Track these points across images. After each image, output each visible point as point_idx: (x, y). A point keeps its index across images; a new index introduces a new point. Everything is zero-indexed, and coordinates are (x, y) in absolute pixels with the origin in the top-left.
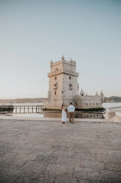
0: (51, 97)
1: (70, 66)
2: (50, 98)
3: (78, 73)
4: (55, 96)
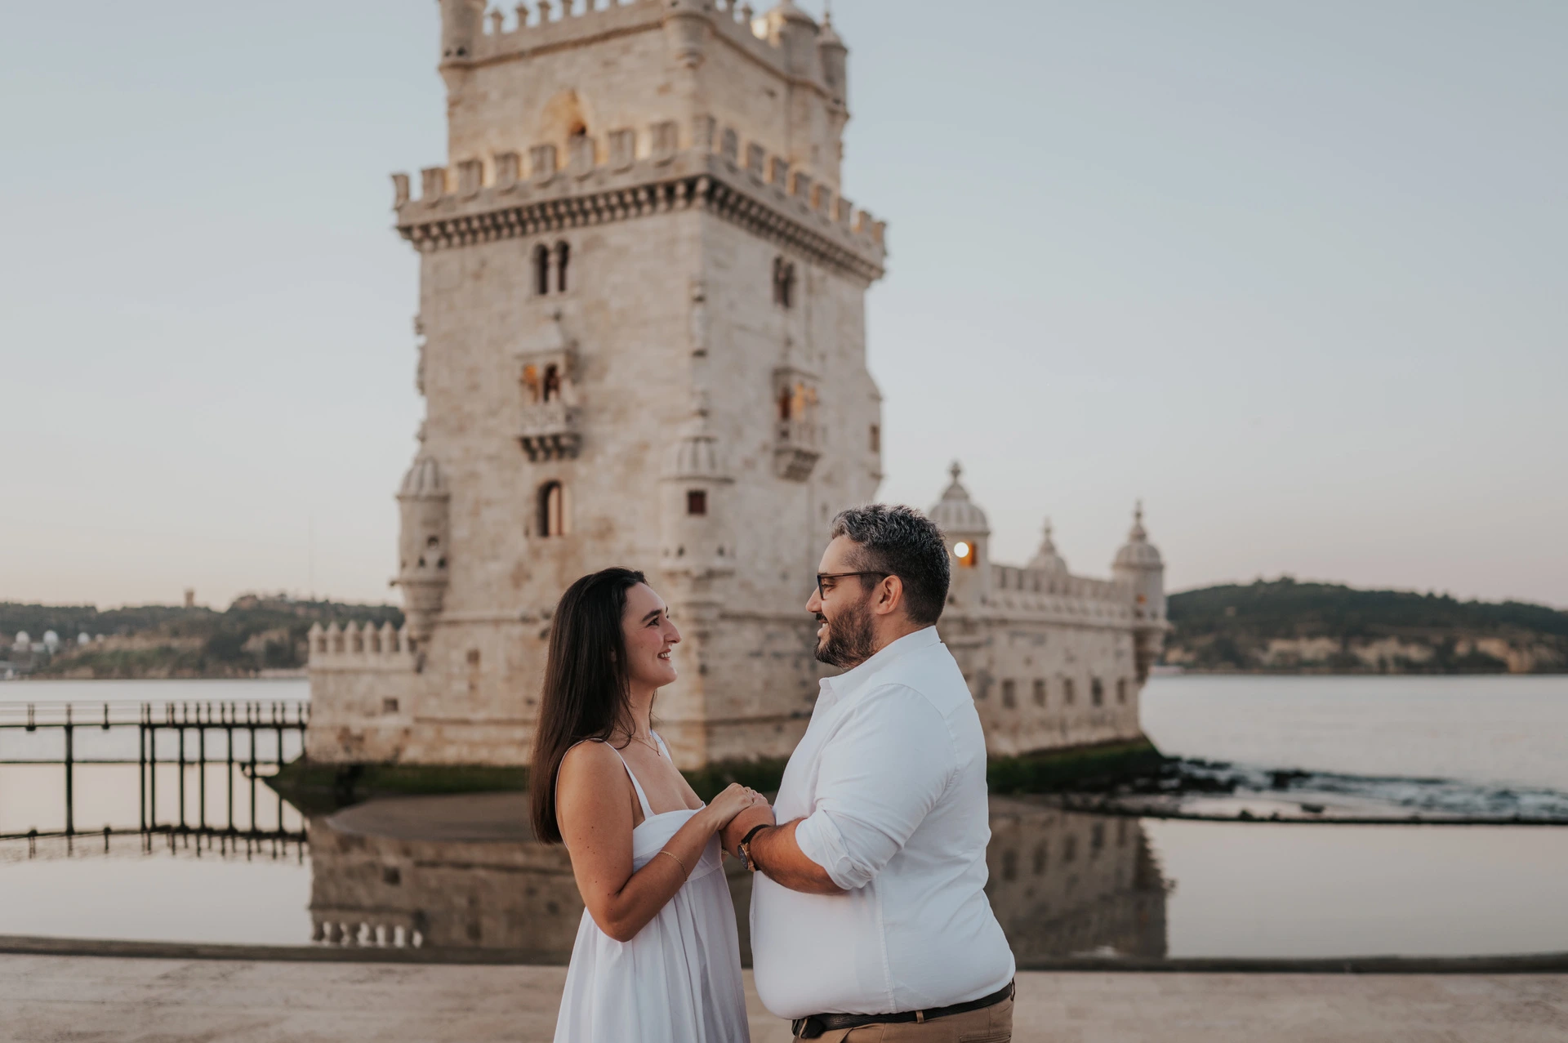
0: (456, 575)
1: (781, 89)
2: (440, 586)
3: (882, 225)
4: (537, 554)
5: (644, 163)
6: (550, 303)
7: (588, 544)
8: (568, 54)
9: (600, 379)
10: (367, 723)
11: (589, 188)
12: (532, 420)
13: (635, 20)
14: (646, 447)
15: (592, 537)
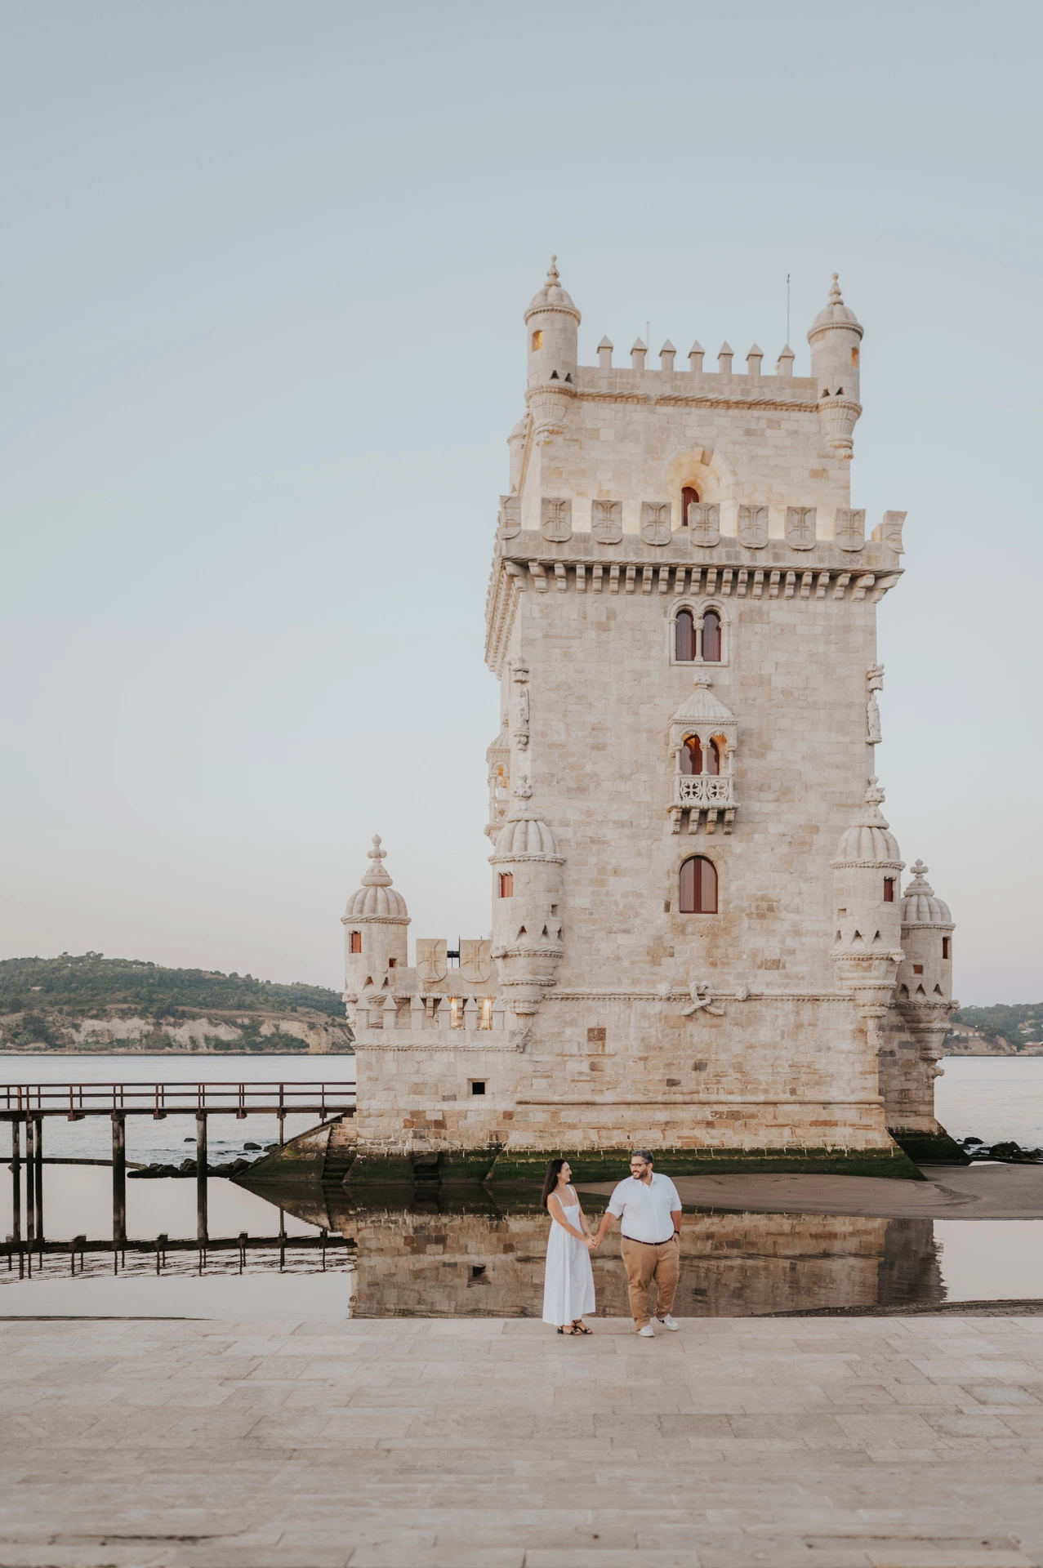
0: (573, 946)
2: (558, 957)
4: (682, 930)
5: (830, 547)
6: (698, 670)
7: (745, 923)
8: (704, 411)
9: (762, 756)
10: (447, 1106)
11: (763, 560)
12: (691, 790)
13: (786, 397)
14: (815, 829)
15: (749, 915)
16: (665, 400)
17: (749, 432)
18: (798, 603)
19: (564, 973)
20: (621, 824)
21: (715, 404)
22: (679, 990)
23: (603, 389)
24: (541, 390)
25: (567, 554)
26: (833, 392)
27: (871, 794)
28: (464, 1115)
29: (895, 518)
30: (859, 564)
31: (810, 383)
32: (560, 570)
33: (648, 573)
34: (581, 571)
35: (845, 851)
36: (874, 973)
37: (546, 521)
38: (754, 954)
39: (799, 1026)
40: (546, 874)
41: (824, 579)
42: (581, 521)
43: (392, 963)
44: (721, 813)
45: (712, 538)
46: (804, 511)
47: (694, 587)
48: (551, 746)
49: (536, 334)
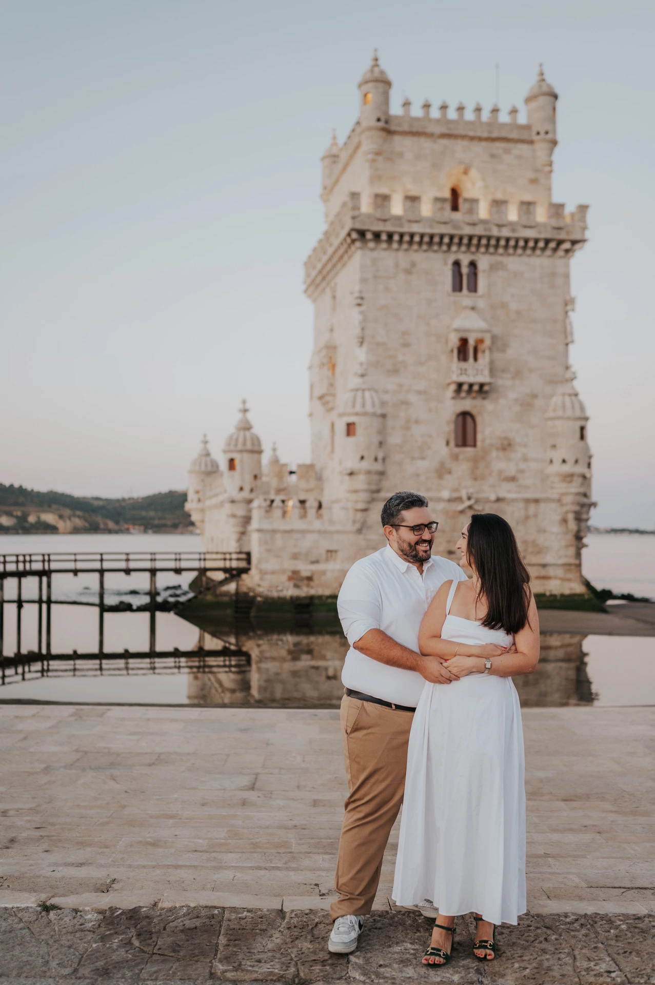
4: (456, 457)
5: (544, 225)
6: (465, 298)
7: (494, 454)
8: (465, 143)
9: (503, 351)
10: (314, 567)
11: (505, 233)
12: (464, 372)
13: (514, 135)
14: (535, 396)
15: (497, 449)
16: (443, 136)
17: (493, 156)
18: (525, 259)
19: (385, 484)
20: (419, 393)
21: (472, 138)
22: (455, 495)
23: (406, 127)
24: (370, 129)
25: (389, 228)
26: (542, 132)
27: (568, 375)
28: (323, 573)
29: (583, 209)
30: (562, 236)
31: (528, 127)
32: (384, 237)
33: (436, 239)
34: (396, 238)
35: (555, 410)
36: (574, 484)
37: (377, 206)
38: (500, 472)
39: (527, 517)
40: (376, 422)
41: (541, 244)
42: (397, 208)
43: (255, 477)
44: (482, 385)
45: (474, 218)
46: (529, 204)
47: (463, 248)
48: (378, 344)
49: (365, 95)
